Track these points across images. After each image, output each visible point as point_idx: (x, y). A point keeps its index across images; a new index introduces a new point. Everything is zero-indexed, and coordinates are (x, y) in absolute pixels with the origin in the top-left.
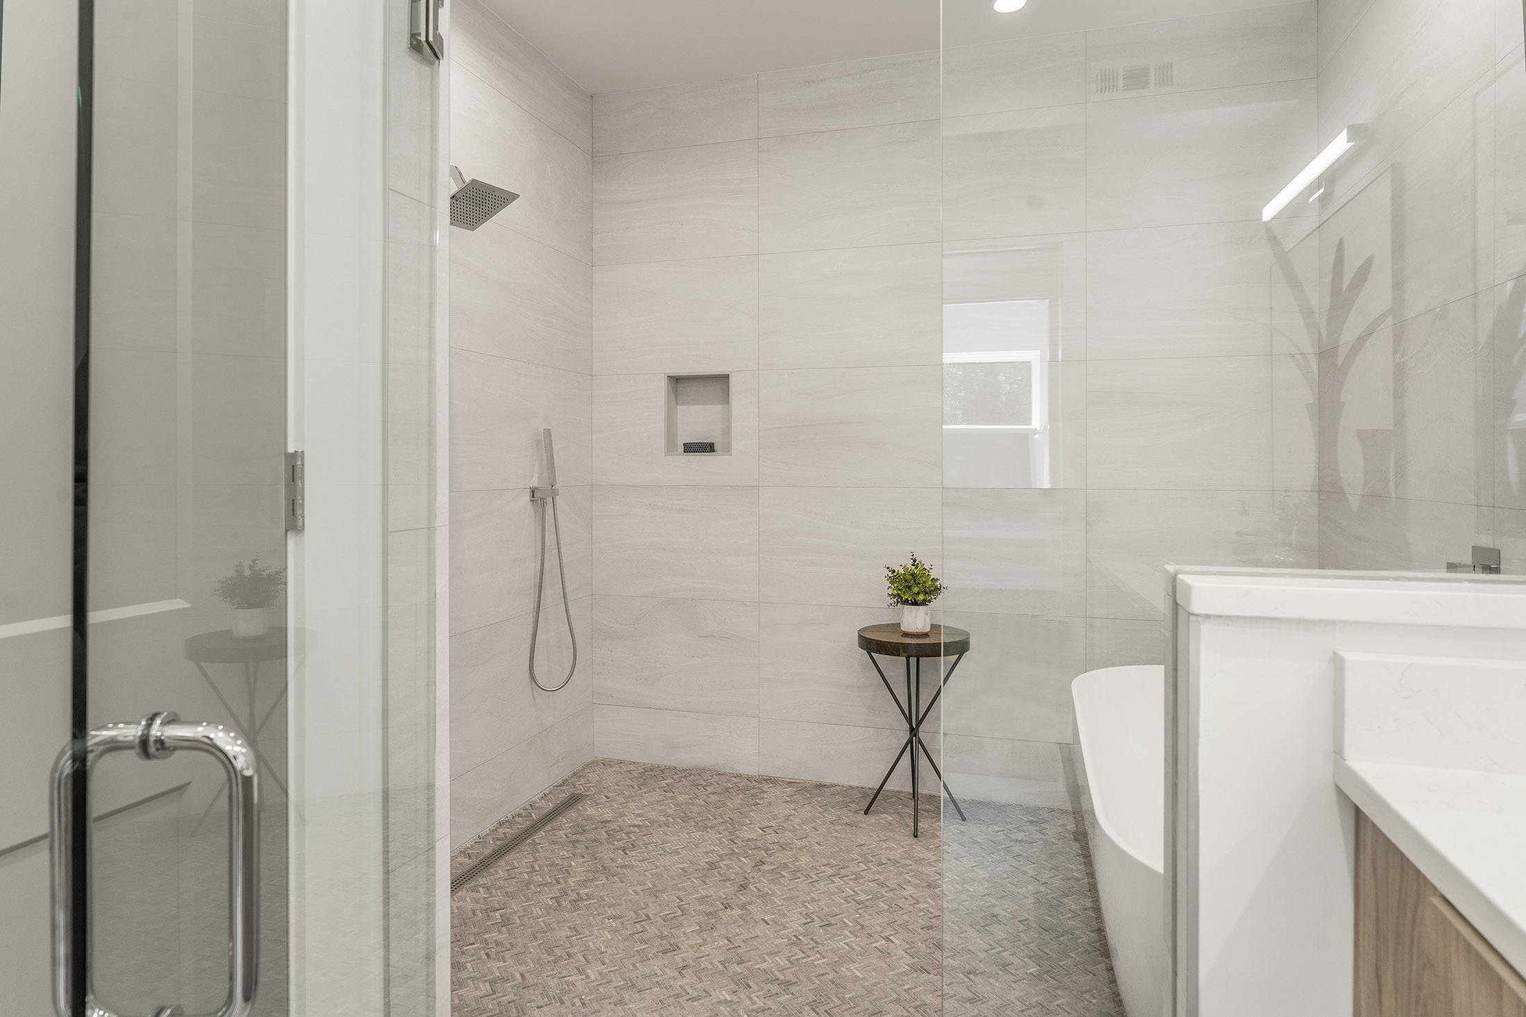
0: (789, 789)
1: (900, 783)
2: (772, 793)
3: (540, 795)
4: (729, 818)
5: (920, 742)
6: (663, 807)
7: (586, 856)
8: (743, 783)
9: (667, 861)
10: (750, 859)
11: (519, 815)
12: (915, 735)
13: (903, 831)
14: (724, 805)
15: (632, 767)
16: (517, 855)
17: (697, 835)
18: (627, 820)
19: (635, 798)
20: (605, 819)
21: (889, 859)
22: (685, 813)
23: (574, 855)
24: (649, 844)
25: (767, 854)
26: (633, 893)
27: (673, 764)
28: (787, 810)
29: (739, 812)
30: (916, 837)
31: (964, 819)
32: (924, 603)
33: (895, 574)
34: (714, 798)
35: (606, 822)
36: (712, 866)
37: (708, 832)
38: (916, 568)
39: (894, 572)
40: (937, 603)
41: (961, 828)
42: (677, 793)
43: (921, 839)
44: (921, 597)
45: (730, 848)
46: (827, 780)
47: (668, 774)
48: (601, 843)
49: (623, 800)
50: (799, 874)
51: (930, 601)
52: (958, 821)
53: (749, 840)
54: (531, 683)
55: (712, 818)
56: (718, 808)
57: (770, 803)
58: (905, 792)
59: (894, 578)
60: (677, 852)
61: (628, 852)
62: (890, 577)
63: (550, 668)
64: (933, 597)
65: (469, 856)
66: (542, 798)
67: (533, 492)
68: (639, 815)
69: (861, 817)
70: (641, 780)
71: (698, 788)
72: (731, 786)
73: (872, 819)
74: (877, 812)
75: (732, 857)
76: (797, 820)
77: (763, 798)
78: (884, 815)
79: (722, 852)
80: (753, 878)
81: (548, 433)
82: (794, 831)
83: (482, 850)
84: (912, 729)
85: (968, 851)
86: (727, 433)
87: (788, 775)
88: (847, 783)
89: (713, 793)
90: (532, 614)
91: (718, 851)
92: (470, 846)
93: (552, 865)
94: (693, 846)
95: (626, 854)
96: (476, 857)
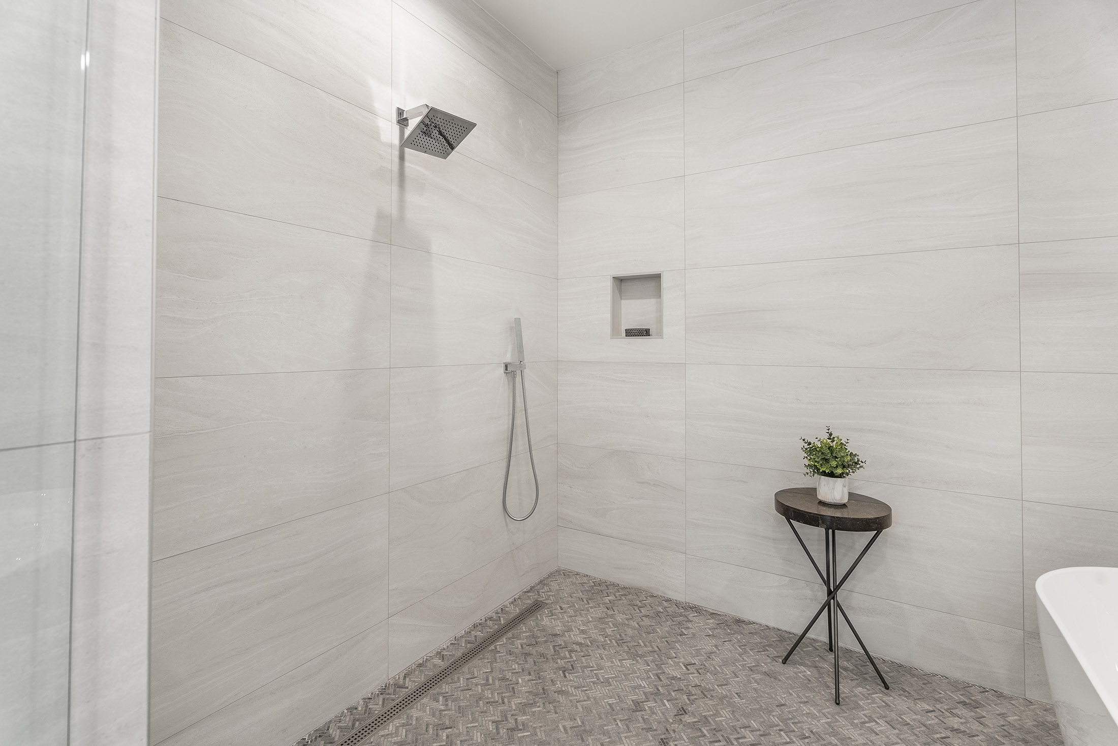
0: (711, 621)
1: (819, 633)
2: (698, 624)
3: (511, 600)
4: (657, 647)
5: (839, 605)
6: (604, 626)
7: (532, 673)
8: (672, 609)
9: (598, 692)
10: (673, 704)
11: (491, 619)
12: (833, 598)
13: (823, 693)
14: (654, 631)
15: (585, 580)
16: (479, 661)
17: (627, 663)
18: (572, 636)
19: (582, 612)
20: (554, 633)
21: (812, 732)
22: (620, 635)
23: (523, 670)
24: (586, 667)
25: (689, 700)
26: (562, 730)
27: (617, 582)
28: (708, 645)
29: (667, 641)
30: (838, 704)
31: (887, 687)
32: (841, 476)
33: (811, 446)
34: (647, 622)
35: (556, 635)
36: (638, 706)
37: (637, 661)
38: (833, 441)
39: (810, 444)
41: (886, 698)
42: (616, 612)
43: (843, 707)
44: (839, 471)
45: (655, 686)
46: (747, 616)
47: (611, 591)
48: (547, 659)
49: (573, 613)
50: (719, 735)
51: (847, 474)
52: (881, 688)
53: (674, 678)
54: (504, 514)
55: (642, 644)
56: (649, 633)
57: (694, 635)
58: (821, 642)
59: (811, 450)
60: (607, 682)
61: (567, 674)
62: (806, 449)
63: (519, 502)
64: (851, 471)
65: (443, 658)
66: (512, 603)
67: (506, 366)
68: (583, 632)
69: (778, 667)
70: (590, 594)
71: (634, 609)
72: (662, 610)
74: (795, 663)
75: (656, 698)
76: (717, 660)
77: (688, 628)
78: (802, 668)
79: (648, 690)
80: (674, 731)
81: (518, 321)
82: (715, 673)
83: (454, 652)
84: (830, 593)
85: (899, 734)
86: (660, 320)
87: (711, 606)
88: (764, 622)
89: (646, 616)
90: (505, 460)
91: (645, 687)
92: (446, 647)
93: (503, 679)
94: (623, 676)
95: (565, 677)
96: (448, 660)
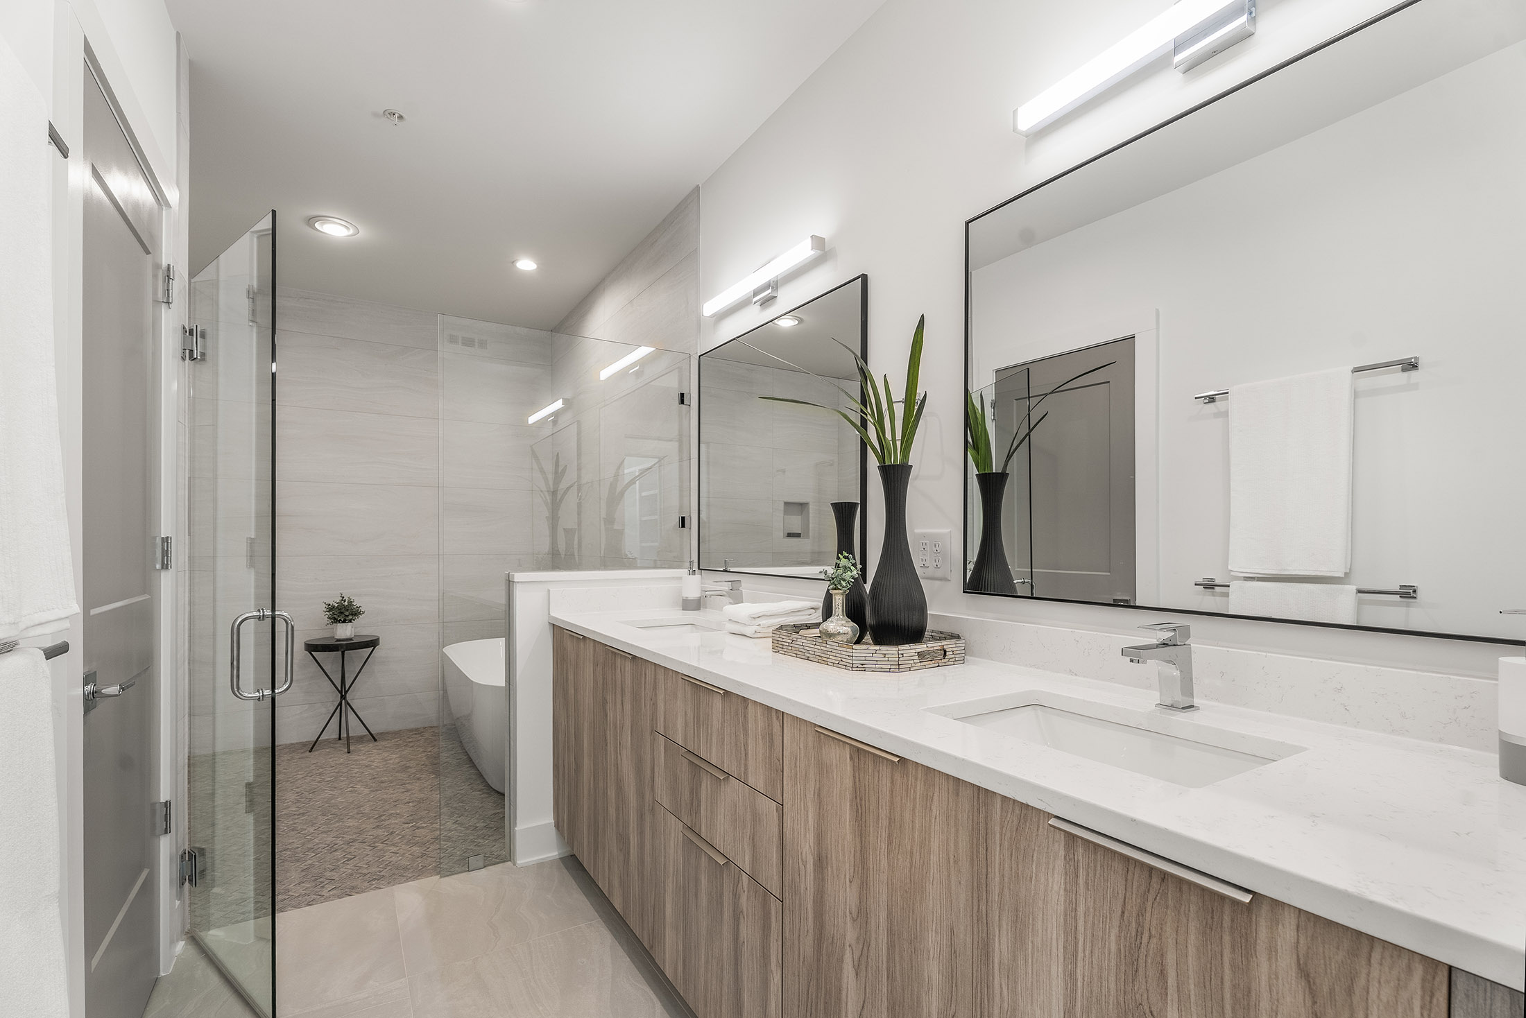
1: (331, 732)
5: (347, 702)
12: (344, 699)
13: (339, 753)
21: (336, 764)
30: (349, 753)
31: (376, 740)
32: (350, 621)
38: (345, 602)
39: (330, 605)
40: (359, 621)
41: (376, 745)
43: (352, 753)
44: (349, 618)
51: (355, 620)
52: (372, 742)
58: (334, 738)
59: (331, 608)
62: (327, 608)
64: (357, 617)
69: (306, 754)
73: (314, 753)
74: (317, 750)
78: (320, 753)
84: (342, 696)
85: (384, 751)
